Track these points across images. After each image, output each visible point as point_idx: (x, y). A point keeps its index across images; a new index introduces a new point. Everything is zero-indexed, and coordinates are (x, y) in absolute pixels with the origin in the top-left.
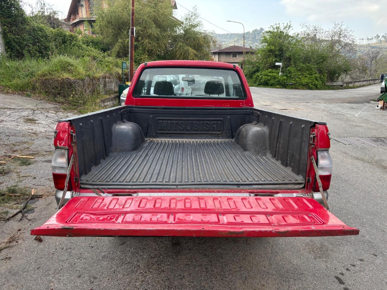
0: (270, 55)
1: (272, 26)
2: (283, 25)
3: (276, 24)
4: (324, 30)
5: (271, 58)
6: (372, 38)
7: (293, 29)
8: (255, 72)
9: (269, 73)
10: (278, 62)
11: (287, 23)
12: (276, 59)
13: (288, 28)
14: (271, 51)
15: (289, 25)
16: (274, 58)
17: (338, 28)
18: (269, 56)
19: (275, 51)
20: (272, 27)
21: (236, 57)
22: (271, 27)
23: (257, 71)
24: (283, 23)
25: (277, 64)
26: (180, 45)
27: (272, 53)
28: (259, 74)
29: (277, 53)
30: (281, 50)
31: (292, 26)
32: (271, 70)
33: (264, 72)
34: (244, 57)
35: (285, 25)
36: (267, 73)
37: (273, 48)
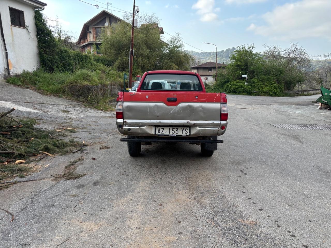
0: (238, 69)
1: (238, 47)
2: (247, 46)
3: (242, 45)
4: (283, 49)
5: (238, 72)
6: (329, 55)
7: (255, 49)
8: (225, 82)
9: (237, 83)
10: (244, 74)
11: (251, 45)
12: (243, 72)
13: (251, 48)
14: (238, 66)
15: (252, 46)
16: (241, 71)
17: (294, 48)
18: (237, 70)
19: (242, 66)
20: (239, 48)
21: (211, 71)
22: (238, 48)
23: (228, 81)
24: (248, 45)
25: (243, 76)
26: (166, 62)
27: (239, 68)
28: (229, 84)
29: (243, 67)
30: (246, 65)
31: (255, 46)
32: (238, 80)
33: (233, 82)
34: (217, 71)
35: (250, 46)
36: (235, 83)
37: (240, 63)
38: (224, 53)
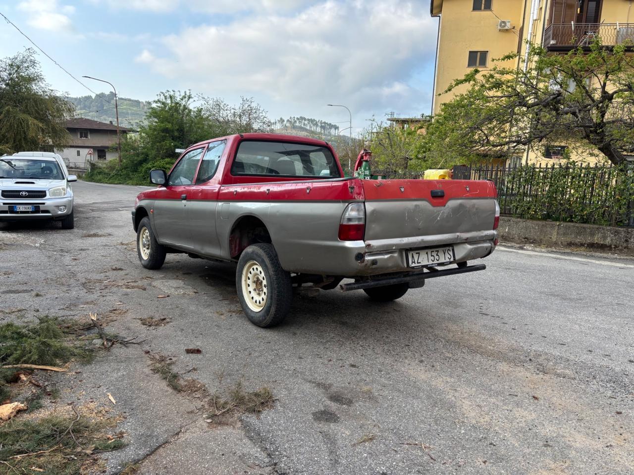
0: (166, 136)
1: (162, 93)
2: (178, 93)
3: (168, 91)
4: (229, 107)
5: (168, 142)
6: (276, 123)
7: (194, 101)
8: (141, 163)
9: (167, 164)
10: (178, 148)
11: (185, 92)
12: (176, 143)
13: (186, 99)
14: (166, 130)
15: (188, 94)
16: (172, 141)
17: (247, 105)
18: (164, 139)
19: (173, 131)
20: (162, 95)
21: (86, 137)
22: (160, 95)
23: (145, 160)
24: (179, 91)
25: (178, 151)
26: (8, 111)
27: (168, 135)
28: (149, 166)
29: (176, 134)
30: (181, 130)
31: (192, 96)
32: (169, 159)
33: (158, 162)
34: (120, 139)
35: (183, 94)
36: (163, 164)
37: (169, 126)
38: (92, 102)
